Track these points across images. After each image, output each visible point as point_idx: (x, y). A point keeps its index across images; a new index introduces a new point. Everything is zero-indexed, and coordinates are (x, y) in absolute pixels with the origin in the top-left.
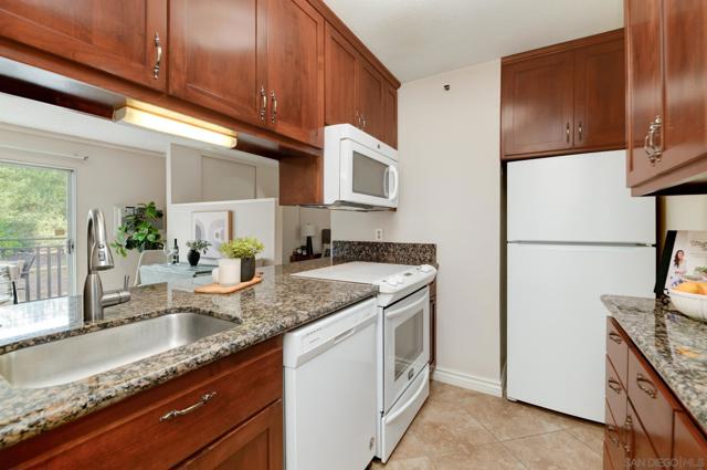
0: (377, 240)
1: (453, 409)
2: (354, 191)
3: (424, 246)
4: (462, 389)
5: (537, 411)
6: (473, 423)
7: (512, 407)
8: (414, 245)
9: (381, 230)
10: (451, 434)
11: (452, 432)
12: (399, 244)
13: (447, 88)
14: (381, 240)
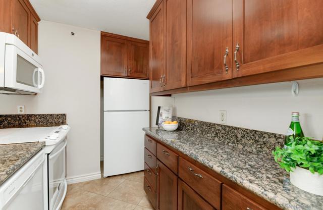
0: (19, 113)
1: (80, 194)
2: (17, 81)
3: (58, 115)
4: (82, 183)
5: (116, 177)
6: (93, 195)
7: (106, 180)
8: (51, 115)
9: (23, 107)
10: (83, 206)
11: (84, 205)
12: (39, 115)
13: (73, 34)
14: (23, 113)
